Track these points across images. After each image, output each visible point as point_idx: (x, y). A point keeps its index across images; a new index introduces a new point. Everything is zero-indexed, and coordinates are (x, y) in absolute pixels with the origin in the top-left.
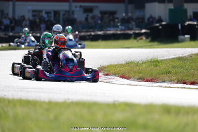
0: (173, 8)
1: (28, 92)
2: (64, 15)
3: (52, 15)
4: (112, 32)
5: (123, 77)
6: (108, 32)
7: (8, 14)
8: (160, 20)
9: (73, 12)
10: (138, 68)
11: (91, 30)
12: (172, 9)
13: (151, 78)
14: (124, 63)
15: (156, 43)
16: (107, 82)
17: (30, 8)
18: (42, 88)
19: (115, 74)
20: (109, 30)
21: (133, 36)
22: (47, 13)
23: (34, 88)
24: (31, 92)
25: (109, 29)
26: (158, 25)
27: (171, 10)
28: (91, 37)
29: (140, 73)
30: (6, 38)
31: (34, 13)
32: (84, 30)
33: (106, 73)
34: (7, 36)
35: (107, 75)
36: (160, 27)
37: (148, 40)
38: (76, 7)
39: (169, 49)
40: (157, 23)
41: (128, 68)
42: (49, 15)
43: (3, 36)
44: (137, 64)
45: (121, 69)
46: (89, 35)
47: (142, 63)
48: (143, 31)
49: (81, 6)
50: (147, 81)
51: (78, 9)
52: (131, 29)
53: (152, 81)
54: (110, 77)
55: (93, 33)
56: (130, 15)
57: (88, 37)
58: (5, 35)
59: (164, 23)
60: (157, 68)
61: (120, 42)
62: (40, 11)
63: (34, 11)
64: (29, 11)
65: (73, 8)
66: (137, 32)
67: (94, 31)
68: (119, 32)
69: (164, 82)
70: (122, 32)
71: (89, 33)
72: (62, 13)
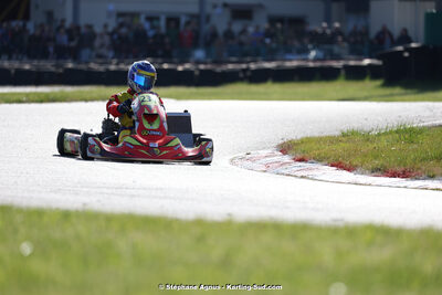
0: (434, 11)
1: (133, 196)
2: (188, 23)
3: (163, 23)
4: (295, 64)
5: (339, 165)
6: (288, 64)
7: (63, 21)
8: (405, 38)
9: (208, 18)
10: (371, 146)
11: (248, 59)
12: (432, 14)
13: (403, 168)
14: (337, 133)
15: (397, 90)
16: (302, 177)
17: (111, 7)
18: (161, 189)
19: (319, 159)
20: (290, 60)
21: (343, 72)
22: (150, 19)
23: (144, 189)
24: (139, 196)
25: (288, 57)
26: (400, 48)
27: (429, 16)
28: (249, 74)
29: (376, 157)
30: (60, 75)
31: (121, 20)
32: (234, 59)
33: (299, 156)
34: (61, 71)
35: (301, 160)
36: (406, 54)
37: (379, 82)
38: (215, 6)
39: (431, 104)
40: (399, 44)
41: (347, 145)
42: (155, 23)
43: (53, 69)
44: (367, 137)
45: (334, 147)
46: (244, 71)
47: (379, 135)
48: (367, 62)
49: (225, 5)
50: (394, 175)
51: (219, 10)
52: (338, 58)
53: (405, 175)
54: (307, 165)
55: (253, 66)
56: (337, 25)
57: (241, 75)
58: (57, 66)
59: (413, 45)
60: (415, 146)
61: (315, 87)
62: (134, 15)
63: (120, 15)
64: (109, 14)
65: (208, 9)
66: (352, 63)
67: (255, 61)
68: (311, 64)
69: (432, 177)
70: (318, 64)
71: (244, 66)
72: (183, 20)
